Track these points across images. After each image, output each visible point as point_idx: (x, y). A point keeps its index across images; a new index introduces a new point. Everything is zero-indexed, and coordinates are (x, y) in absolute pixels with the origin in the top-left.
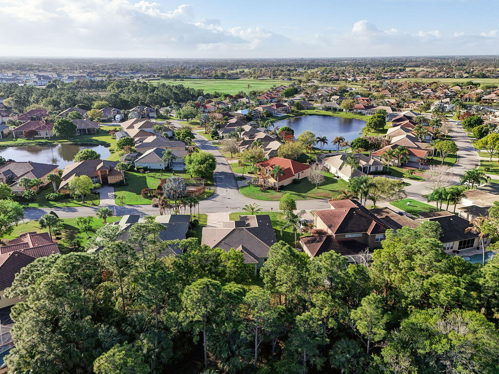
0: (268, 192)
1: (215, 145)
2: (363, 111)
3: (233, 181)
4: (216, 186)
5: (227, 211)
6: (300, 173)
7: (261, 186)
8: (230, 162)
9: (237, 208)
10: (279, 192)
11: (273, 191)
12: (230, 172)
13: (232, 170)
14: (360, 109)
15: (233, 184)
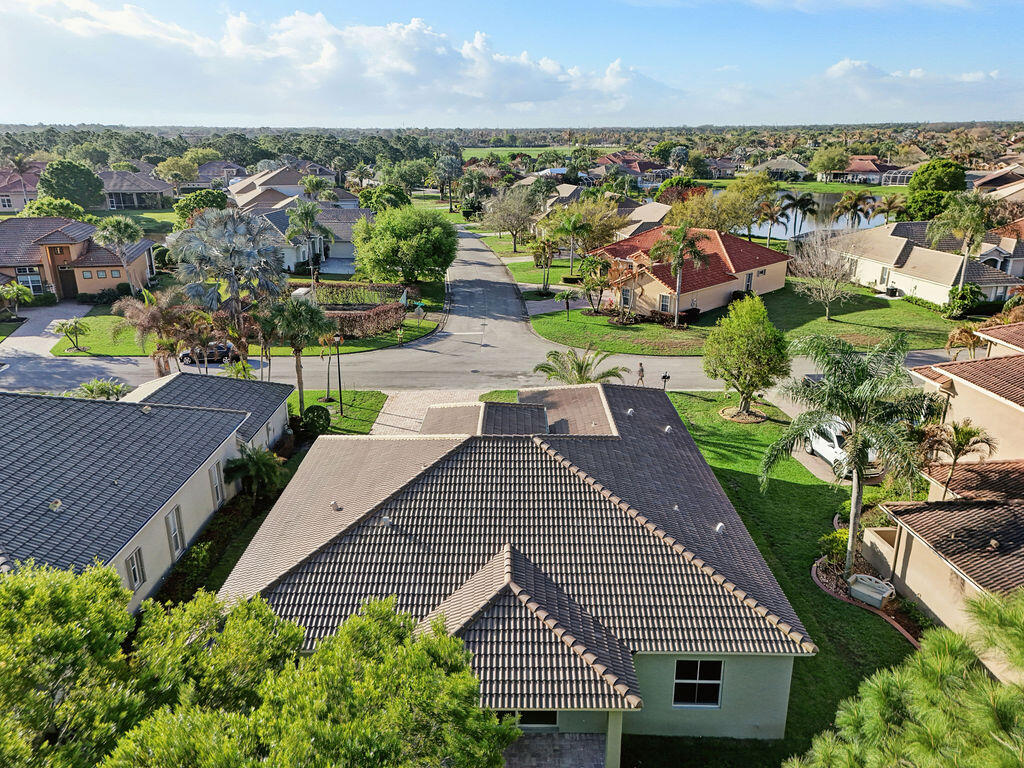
0: (637, 330)
1: (469, 231)
2: (871, 177)
3: (512, 301)
4: (449, 312)
5: (473, 385)
6: (754, 271)
7: (611, 313)
8: (505, 261)
9: (514, 375)
10: (680, 328)
11: (656, 329)
12: (504, 279)
13: (510, 277)
14: (865, 172)
15: (512, 308)
